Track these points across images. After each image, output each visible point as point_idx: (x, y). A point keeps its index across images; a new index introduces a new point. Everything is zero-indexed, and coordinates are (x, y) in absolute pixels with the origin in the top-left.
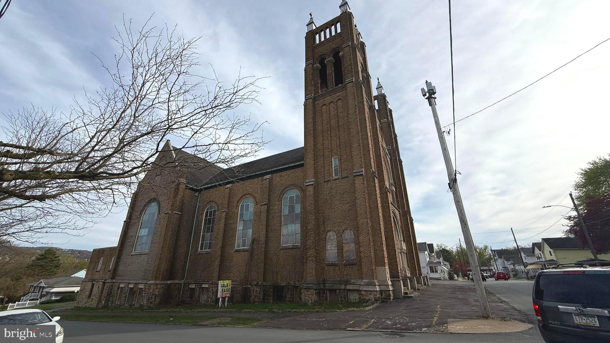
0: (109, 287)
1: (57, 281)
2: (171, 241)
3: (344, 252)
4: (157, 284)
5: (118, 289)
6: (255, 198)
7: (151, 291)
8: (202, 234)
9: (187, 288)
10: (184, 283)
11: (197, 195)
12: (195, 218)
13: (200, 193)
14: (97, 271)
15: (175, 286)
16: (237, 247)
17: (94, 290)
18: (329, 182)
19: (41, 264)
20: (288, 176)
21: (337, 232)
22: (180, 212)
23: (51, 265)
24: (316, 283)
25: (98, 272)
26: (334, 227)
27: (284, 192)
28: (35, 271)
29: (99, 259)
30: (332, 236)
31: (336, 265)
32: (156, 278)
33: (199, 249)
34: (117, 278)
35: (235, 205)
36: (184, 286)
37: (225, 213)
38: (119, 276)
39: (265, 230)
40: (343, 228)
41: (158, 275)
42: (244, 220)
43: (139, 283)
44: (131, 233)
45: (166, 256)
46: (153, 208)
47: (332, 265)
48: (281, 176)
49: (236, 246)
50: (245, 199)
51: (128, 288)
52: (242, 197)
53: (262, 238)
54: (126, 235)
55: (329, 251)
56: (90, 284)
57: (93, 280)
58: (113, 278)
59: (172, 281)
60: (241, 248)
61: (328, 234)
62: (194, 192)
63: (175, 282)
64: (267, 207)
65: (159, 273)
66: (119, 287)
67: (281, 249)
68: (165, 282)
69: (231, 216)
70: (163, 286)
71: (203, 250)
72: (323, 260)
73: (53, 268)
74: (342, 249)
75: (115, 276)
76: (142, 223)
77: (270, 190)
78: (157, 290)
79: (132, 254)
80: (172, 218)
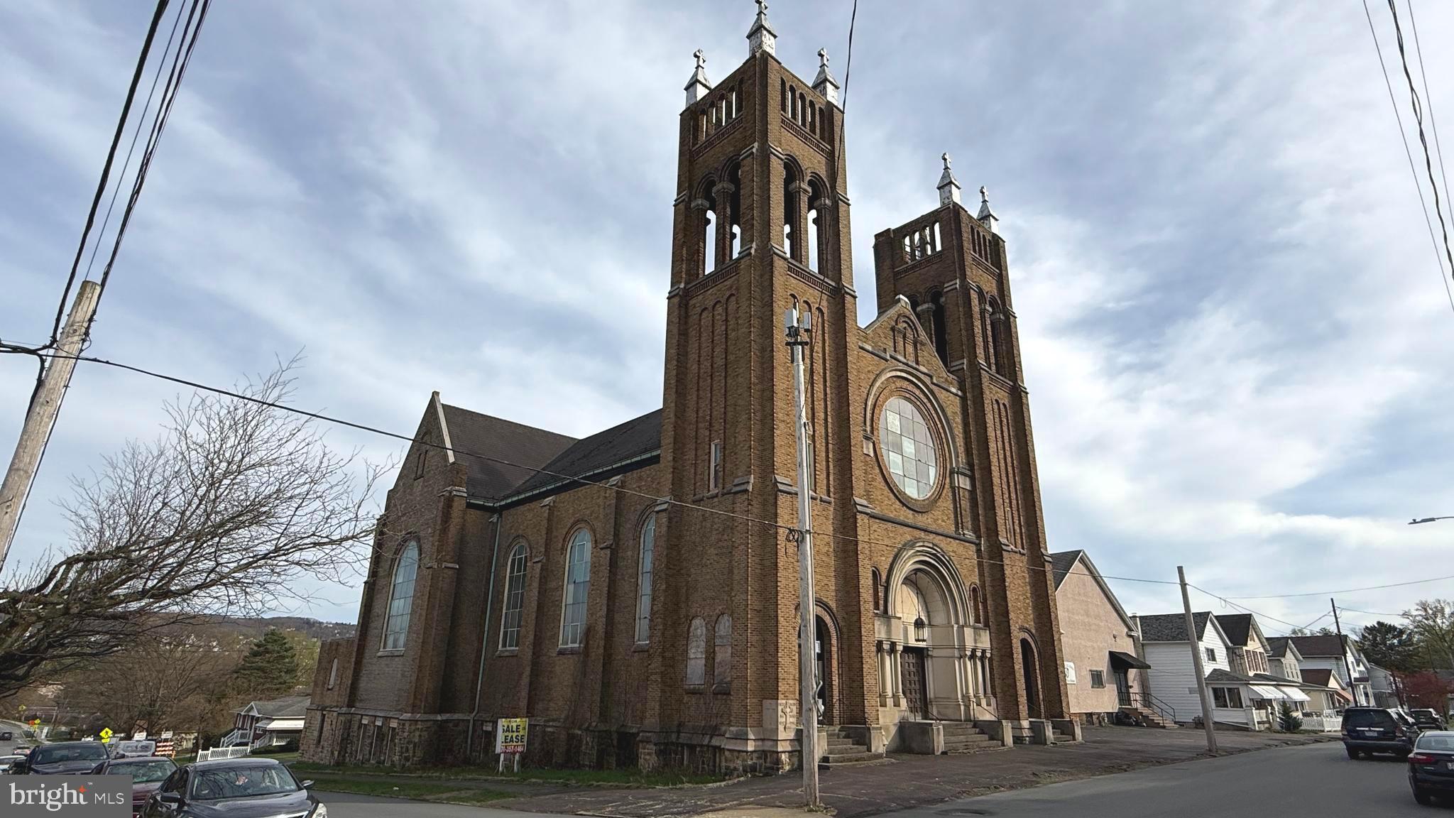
0: (345, 722)
1: (281, 706)
2: (439, 628)
3: (716, 665)
4: (417, 721)
5: (359, 727)
6: (594, 531)
7: (406, 734)
8: (504, 611)
9: (479, 732)
10: (474, 721)
11: (495, 521)
12: (492, 575)
13: (501, 516)
14: (328, 689)
15: (457, 725)
16: (562, 644)
17: (325, 729)
18: (702, 503)
19: (260, 664)
21: (707, 619)
22: (458, 564)
23: (279, 666)
24: (658, 730)
25: (331, 689)
26: (703, 608)
27: (644, 518)
28: (250, 681)
29: (331, 662)
30: (698, 626)
31: (701, 694)
32: (414, 708)
33: (500, 646)
34: (358, 705)
35: (560, 545)
36: (474, 724)
37: (540, 565)
38: (361, 701)
39: (605, 608)
40: (717, 611)
41: (418, 702)
42: (574, 582)
43: (391, 718)
44: (377, 608)
45: (432, 662)
46: (411, 553)
47: (693, 692)
48: (640, 479)
49: (560, 642)
50: (577, 532)
51: (375, 726)
52: (571, 528)
53: (600, 628)
54: (370, 611)
55: (693, 662)
56: (318, 715)
57: (323, 709)
58: (350, 705)
59: (448, 715)
60: (570, 645)
61: (693, 622)
62: (488, 514)
63: (456, 716)
64: (612, 554)
65: (419, 697)
66: (360, 725)
67: (635, 652)
68: (432, 717)
69: (552, 571)
70: (429, 724)
71: (508, 648)
72: (682, 680)
73: (283, 674)
74: (714, 659)
75: (354, 701)
76: (394, 585)
77: (618, 512)
78: (417, 733)
79: (379, 654)
80: (441, 579)
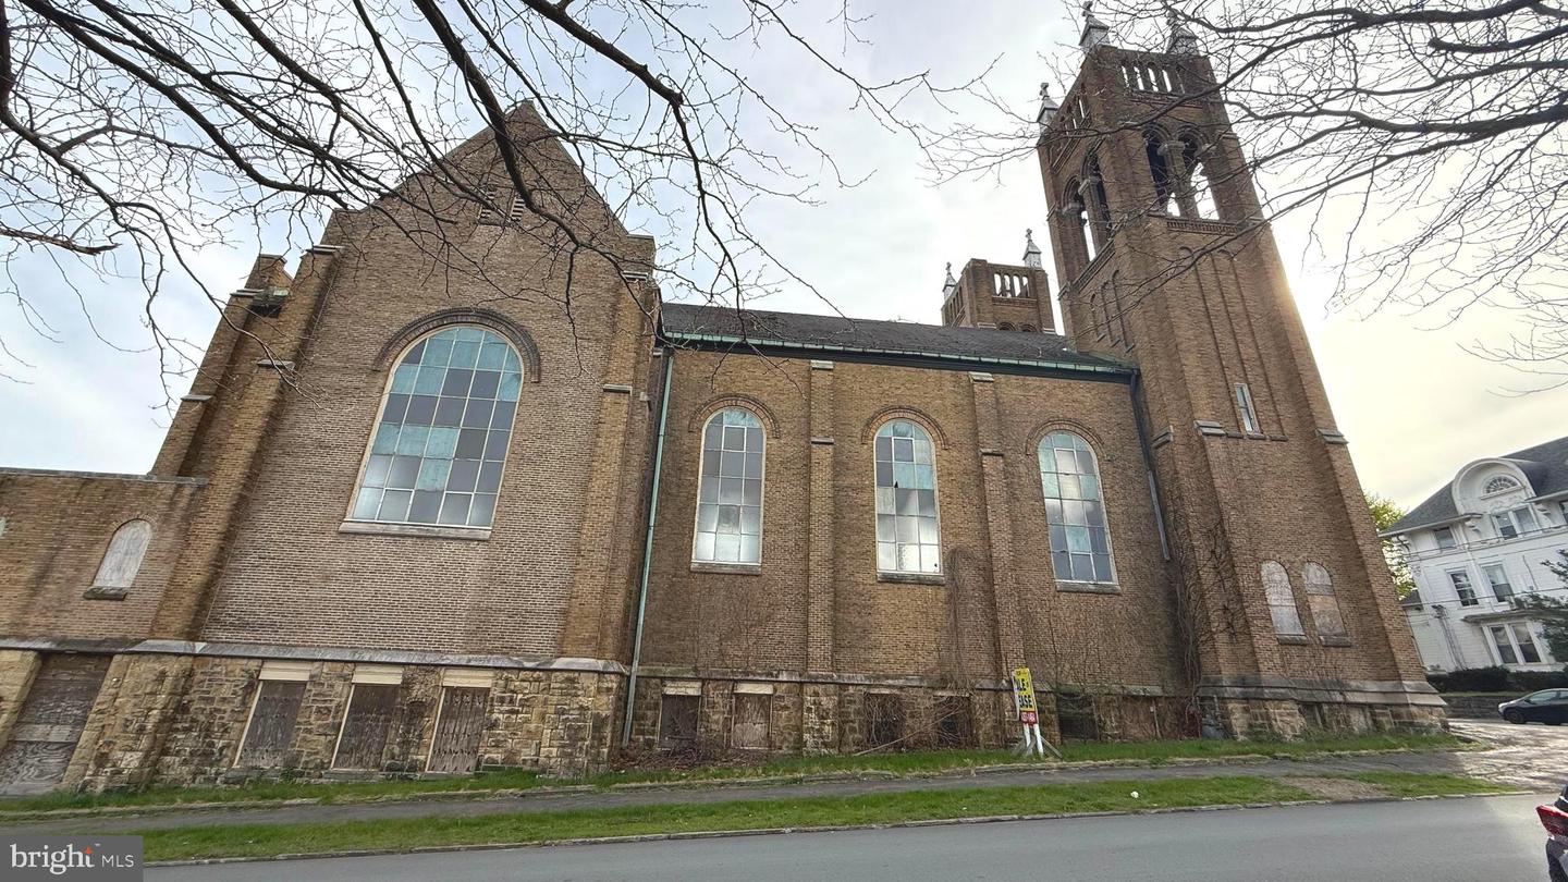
3: (1314, 615)
5: (250, 688)
6: (936, 427)
10: (638, 677)
12: (662, 439)
13: (671, 354)
16: (881, 568)
18: (1241, 442)
20: (1049, 395)
21: (1287, 565)
26: (1278, 552)
27: (1042, 433)
30: (1273, 572)
33: (694, 555)
34: (222, 636)
35: (856, 432)
36: (637, 686)
37: (830, 448)
38: (224, 626)
40: (1301, 558)
42: (896, 486)
43: (448, 667)
47: (1294, 643)
49: (878, 564)
50: (892, 423)
52: (881, 412)
55: (1277, 609)
61: (1264, 565)
64: (1003, 463)
67: (1059, 592)
74: (1309, 608)
75: (204, 625)
79: (348, 527)
